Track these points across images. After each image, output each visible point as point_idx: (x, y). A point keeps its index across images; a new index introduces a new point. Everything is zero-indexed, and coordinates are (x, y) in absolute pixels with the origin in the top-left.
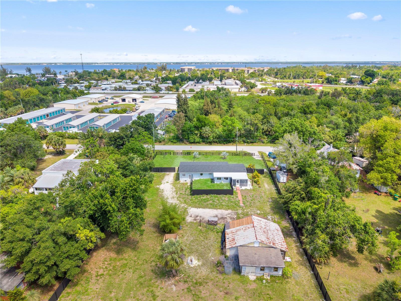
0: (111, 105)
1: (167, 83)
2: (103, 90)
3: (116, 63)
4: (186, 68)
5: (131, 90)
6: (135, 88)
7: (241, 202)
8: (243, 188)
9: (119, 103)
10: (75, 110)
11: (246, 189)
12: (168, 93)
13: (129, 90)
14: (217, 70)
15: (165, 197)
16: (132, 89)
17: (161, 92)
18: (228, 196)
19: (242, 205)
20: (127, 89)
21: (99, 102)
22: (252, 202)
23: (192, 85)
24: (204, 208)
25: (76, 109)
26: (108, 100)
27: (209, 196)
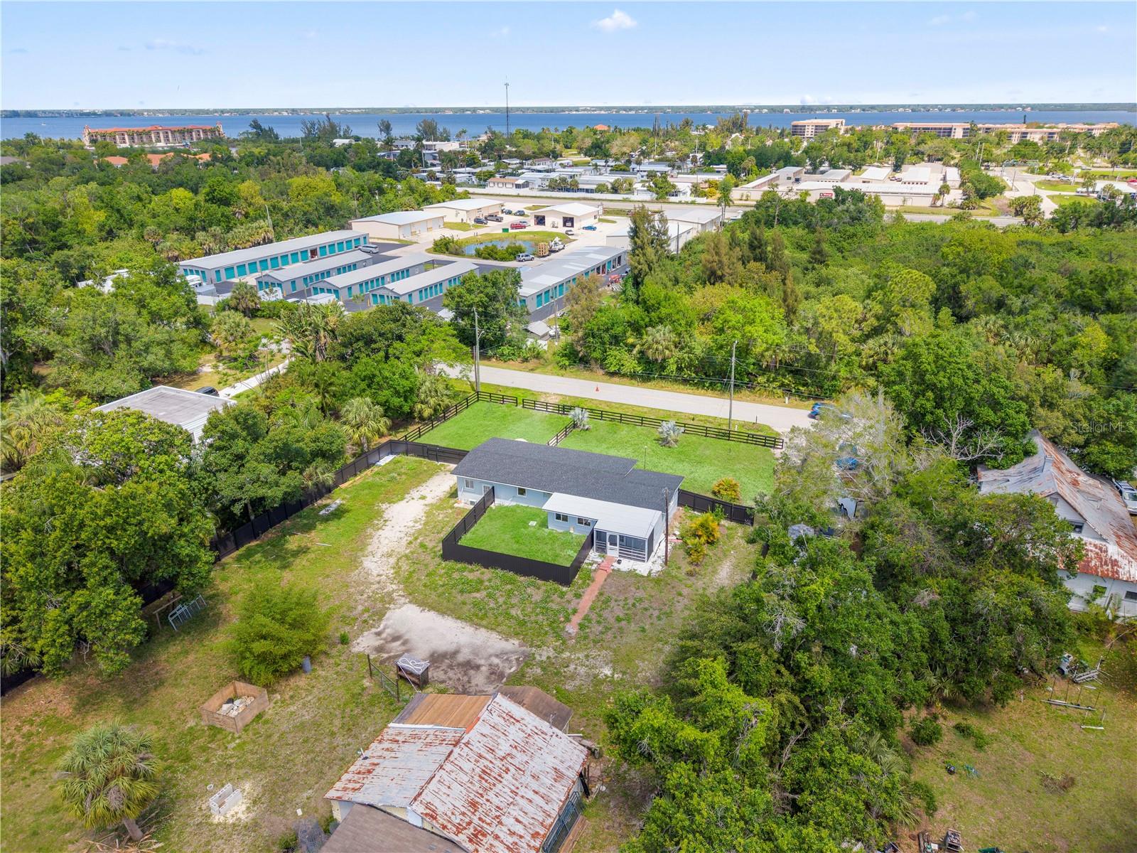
0: (501, 231)
1: (712, 172)
2: (518, 186)
3: (625, 109)
4: (810, 124)
5: (591, 191)
6: (604, 185)
7: (576, 619)
8: (626, 565)
9: (527, 229)
10: (399, 240)
11: (632, 574)
12: (693, 203)
13: (587, 191)
14: (908, 131)
15: (370, 548)
16: (594, 187)
17: (672, 199)
18: (551, 585)
19: (572, 629)
20: (581, 186)
21: (478, 221)
22: (617, 625)
23: (789, 178)
24: (442, 612)
25: (402, 238)
26: (502, 218)
27: (487, 574)
